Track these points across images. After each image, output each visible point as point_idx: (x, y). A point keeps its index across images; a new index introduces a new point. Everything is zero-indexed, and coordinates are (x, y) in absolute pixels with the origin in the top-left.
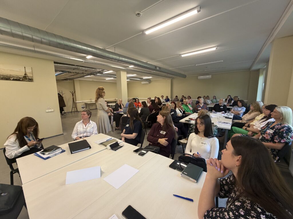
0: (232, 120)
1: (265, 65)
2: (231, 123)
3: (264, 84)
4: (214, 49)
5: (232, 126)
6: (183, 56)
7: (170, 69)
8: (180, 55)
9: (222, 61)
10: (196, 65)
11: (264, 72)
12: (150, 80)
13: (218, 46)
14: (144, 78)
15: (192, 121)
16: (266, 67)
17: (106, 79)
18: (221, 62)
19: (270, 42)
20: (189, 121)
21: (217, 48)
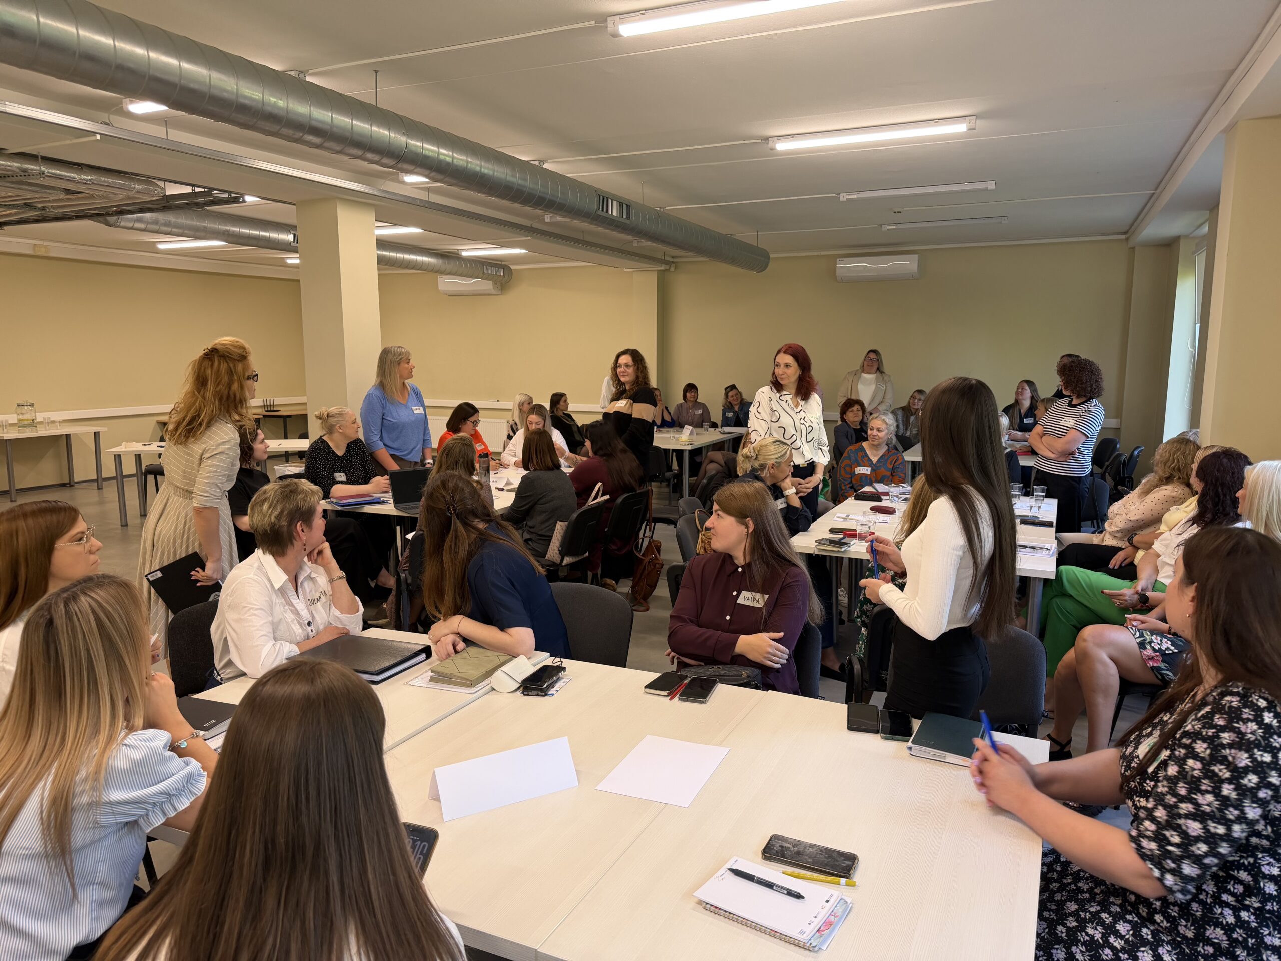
0: (1054, 529)
1: (1204, 223)
2: (1053, 546)
3: (1198, 326)
4: (961, 128)
5: (1060, 562)
6: (781, 146)
7: (676, 207)
8: (766, 139)
9: (991, 185)
10: (844, 197)
11: (1201, 260)
12: (506, 268)
13: (977, 116)
14: (465, 254)
15: (854, 541)
16: (1206, 229)
17: (161, 247)
18: (987, 189)
19: (1222, 127)
20: (840, 543)
21: (973, 124)
